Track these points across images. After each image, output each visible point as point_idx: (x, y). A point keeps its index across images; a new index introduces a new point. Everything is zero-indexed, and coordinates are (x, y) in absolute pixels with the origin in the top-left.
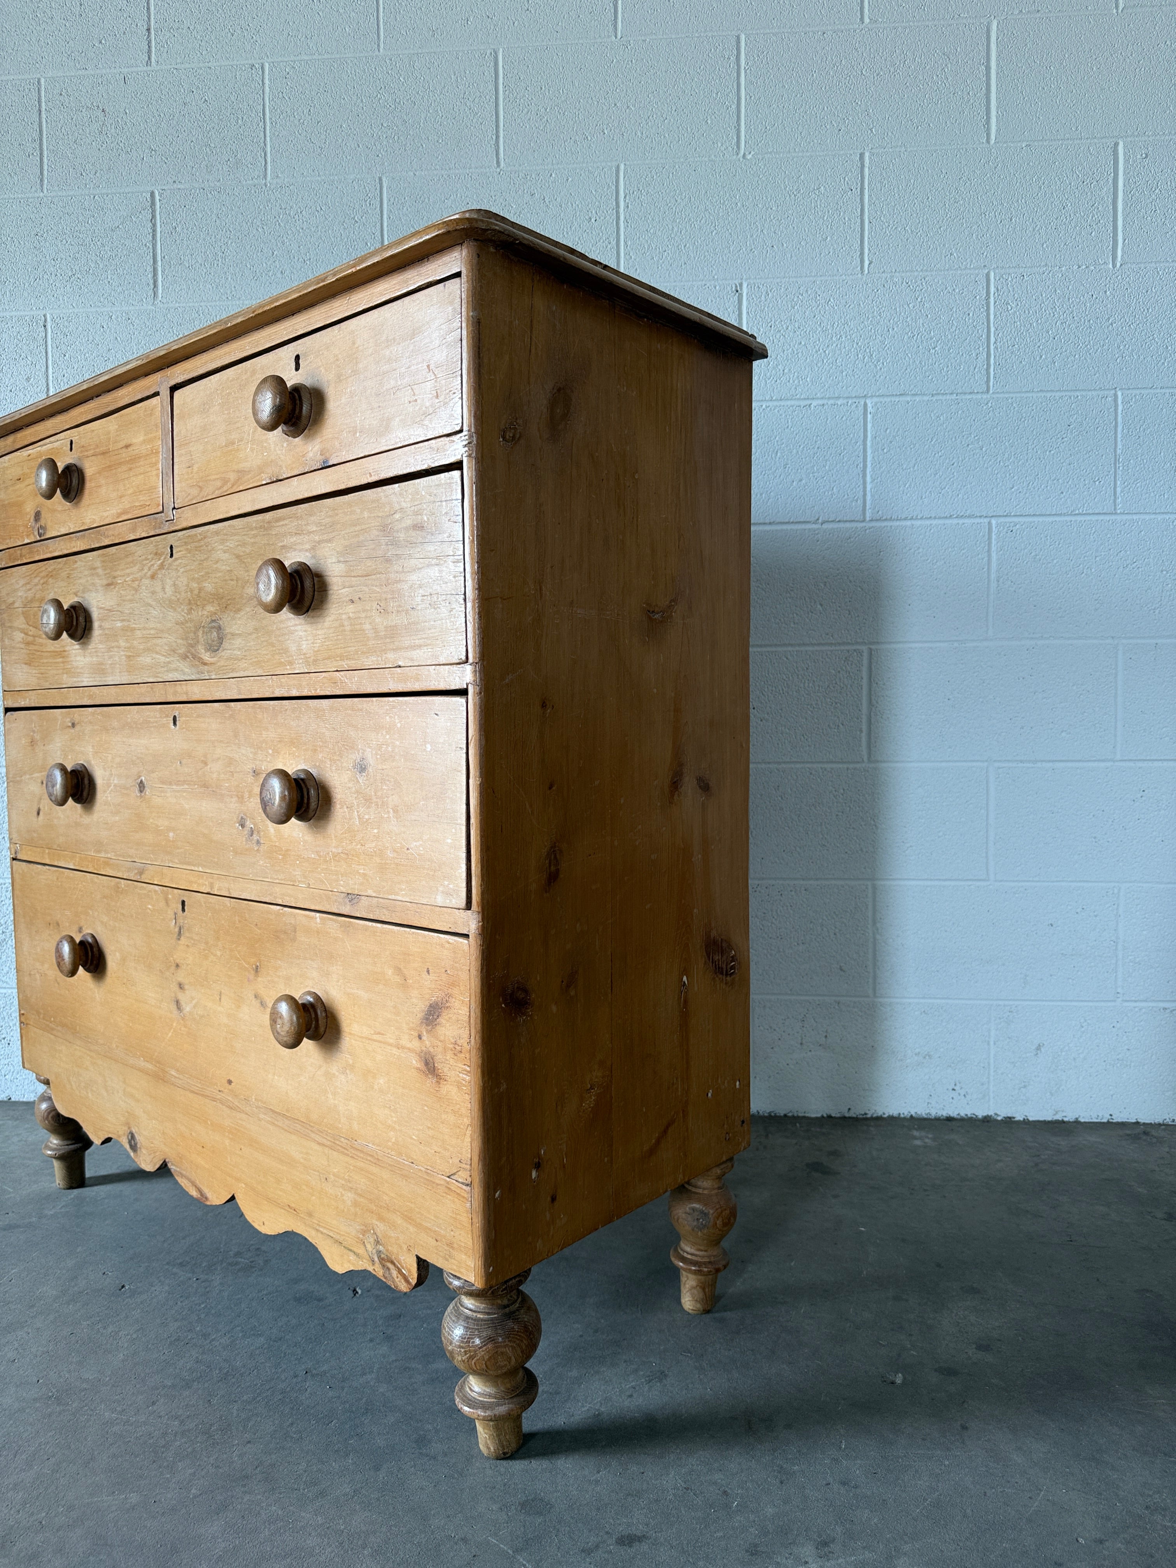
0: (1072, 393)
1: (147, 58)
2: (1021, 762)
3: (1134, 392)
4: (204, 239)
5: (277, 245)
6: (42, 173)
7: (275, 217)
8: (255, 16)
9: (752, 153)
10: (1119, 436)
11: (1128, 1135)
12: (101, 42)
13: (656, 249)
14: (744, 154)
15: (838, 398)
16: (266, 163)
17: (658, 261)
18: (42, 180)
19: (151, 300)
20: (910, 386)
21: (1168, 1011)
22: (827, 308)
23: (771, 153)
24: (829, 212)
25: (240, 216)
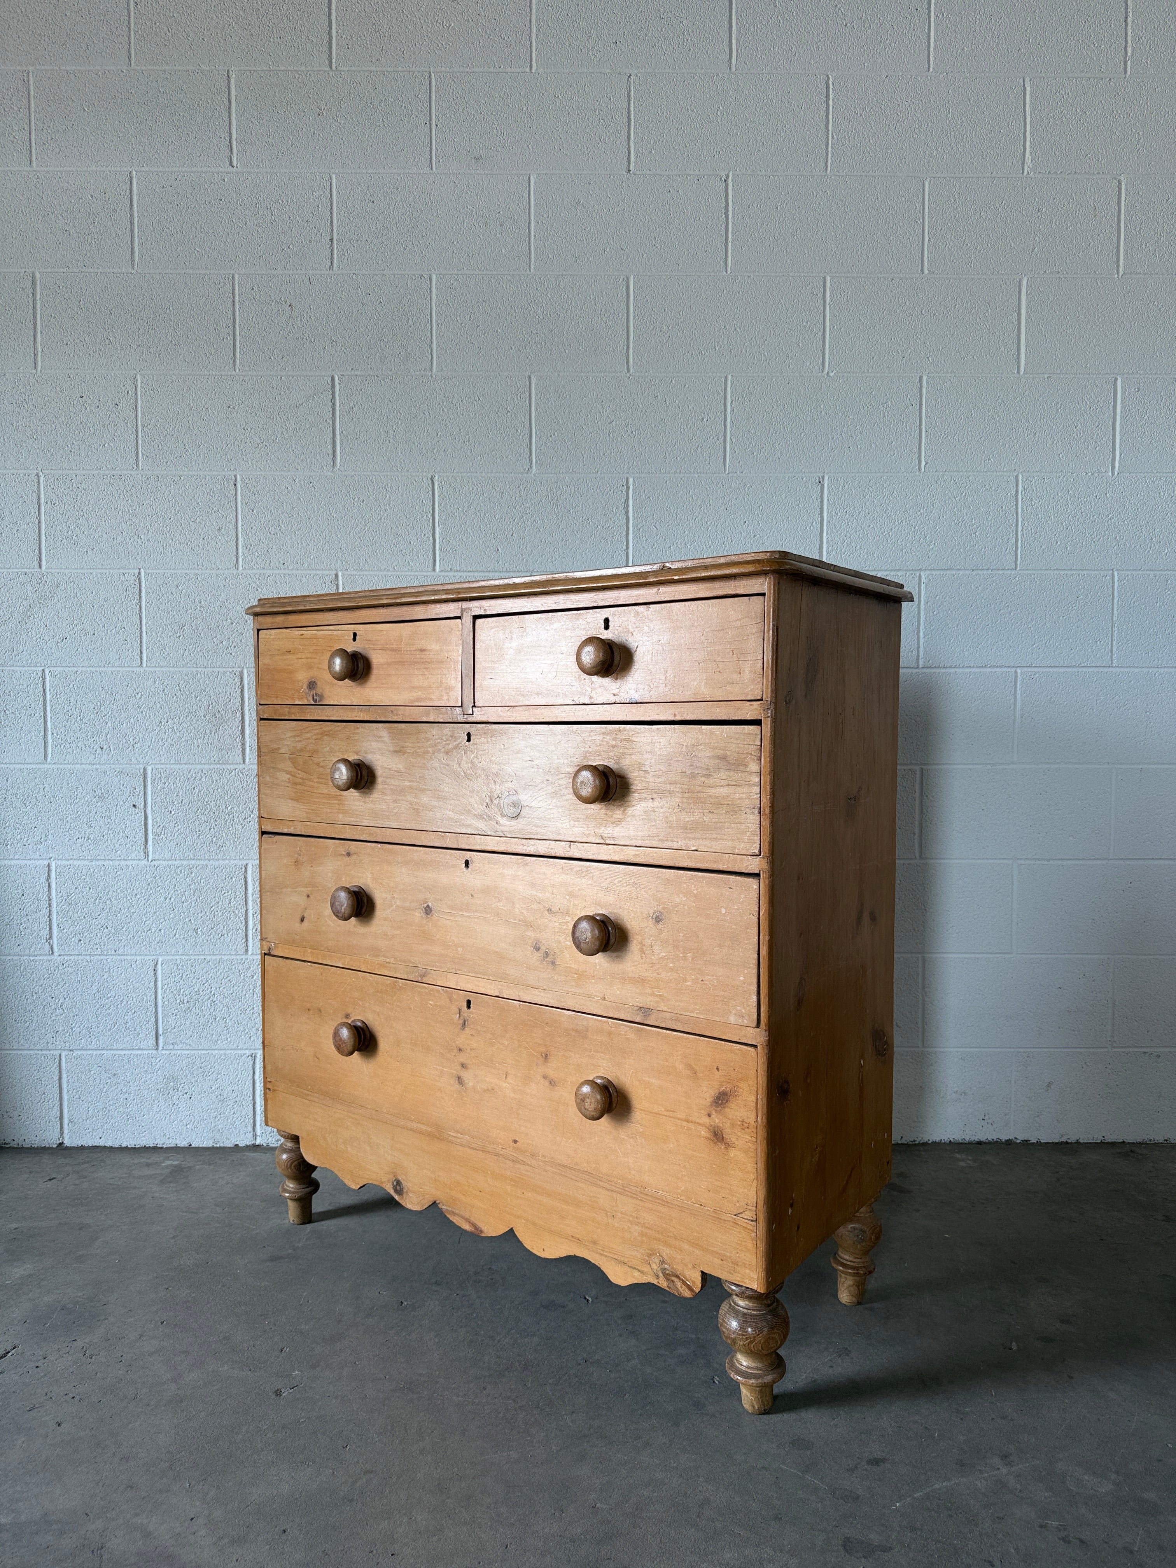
0: (1080, 572)
1: (330, 264)
2: (1038, 859)
3: (1127, 572)
4: (378, 419)
5: (441, 427)
6: (234, 355)
7: (439, 404)
8: (424, 234)
9: (834, 372)
10: (1115, 606)
11: (1120, 1153)
12: (289, 247)
13: (756, 445)
14: (828, 372)
15: (899, 570)
16: (432, 358)
17: (757, 456)
18: (234, 361)
19: (330, 467)
20: (955, 562)
21: (1147, 1055)
22: (891, 498)
23: (849, 372)
24: (894, 422)
25: (410, 401)
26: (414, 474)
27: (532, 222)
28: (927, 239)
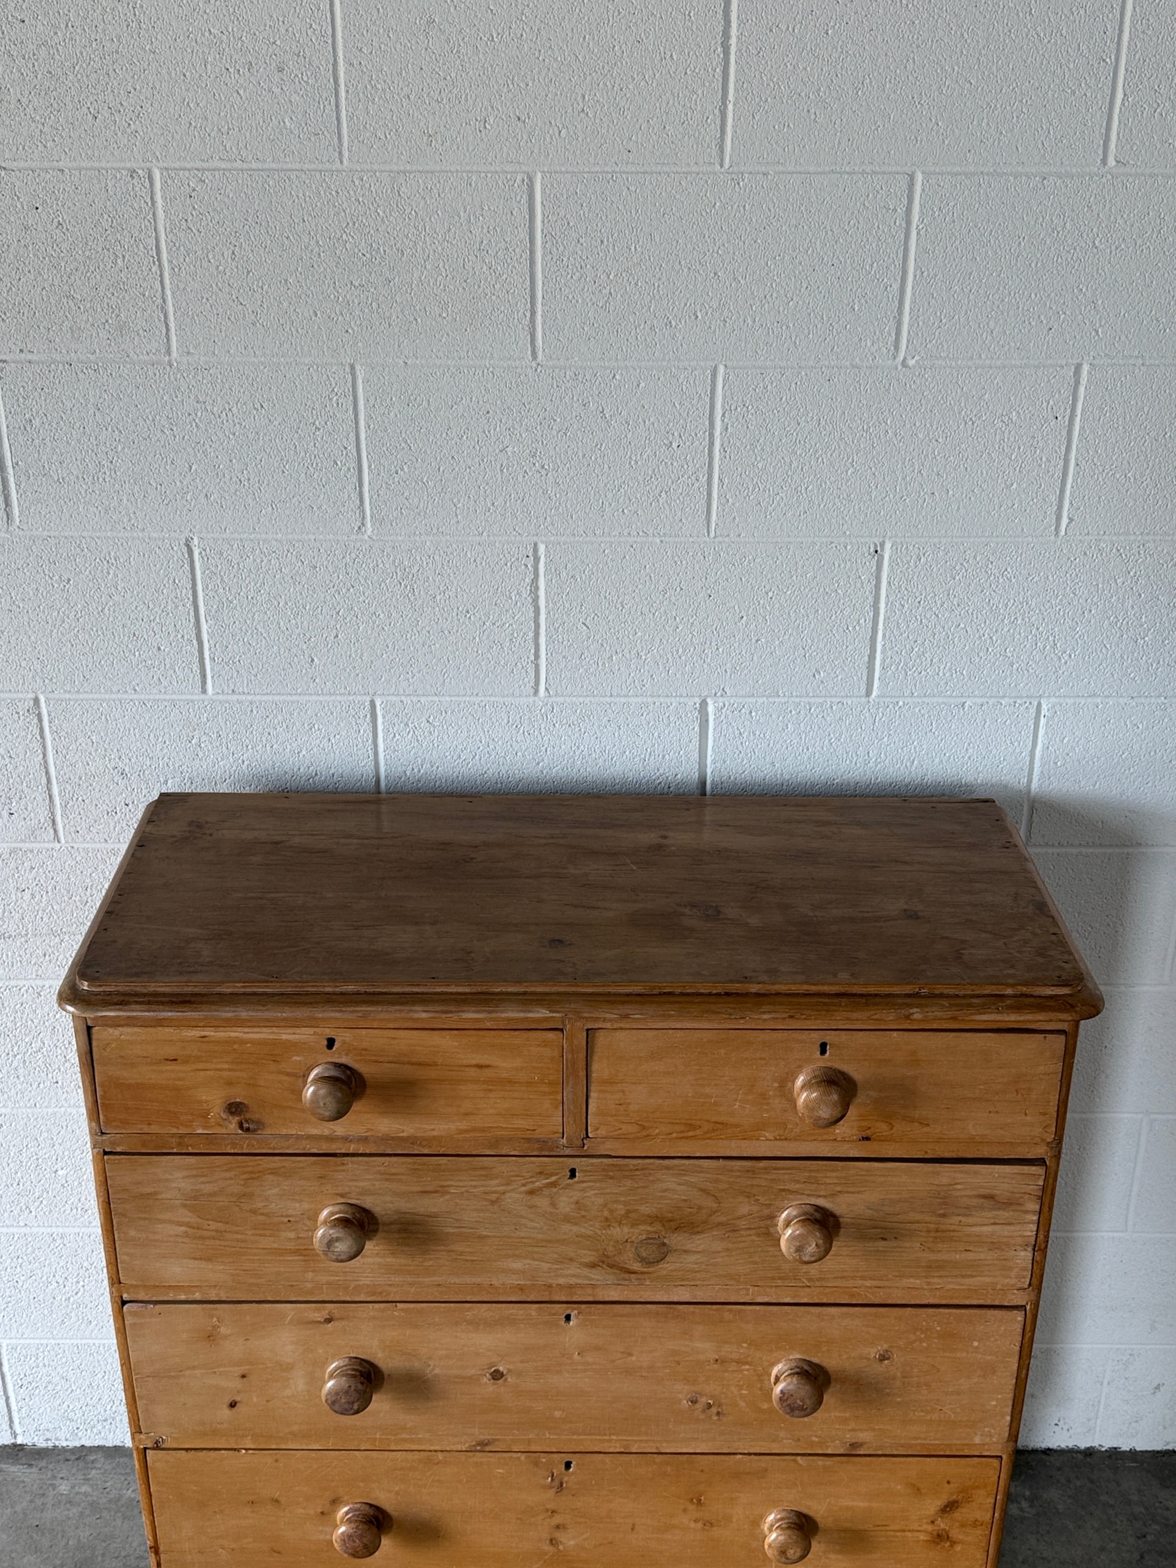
4: (79, 441)
5: (196, 455)
7: (189, 414)
8: (130, 88)
9: (917, 358)
13: (764, 490)
14: (905, 359)
16: (168, 330)
17: (767, 507)
20: (1103, 686)
22: (1001, 580)
23: (944, 359)
24: (1019, 448)
25: (134, 409)
26: (155, 535)
27: (341, 61)
28: (1120, 95)
